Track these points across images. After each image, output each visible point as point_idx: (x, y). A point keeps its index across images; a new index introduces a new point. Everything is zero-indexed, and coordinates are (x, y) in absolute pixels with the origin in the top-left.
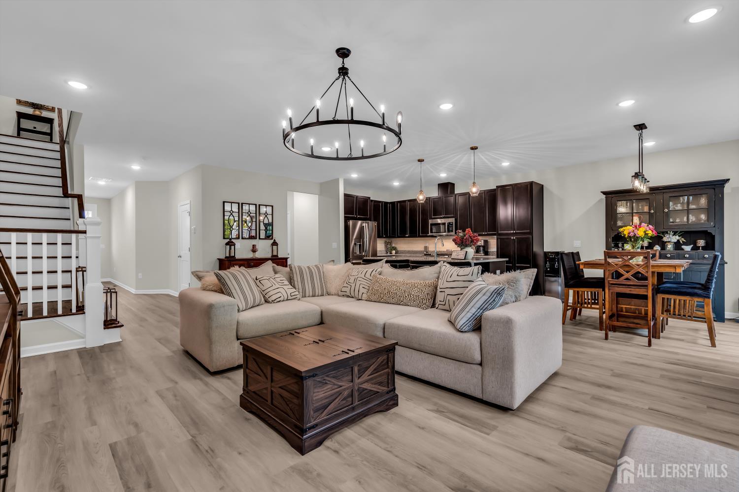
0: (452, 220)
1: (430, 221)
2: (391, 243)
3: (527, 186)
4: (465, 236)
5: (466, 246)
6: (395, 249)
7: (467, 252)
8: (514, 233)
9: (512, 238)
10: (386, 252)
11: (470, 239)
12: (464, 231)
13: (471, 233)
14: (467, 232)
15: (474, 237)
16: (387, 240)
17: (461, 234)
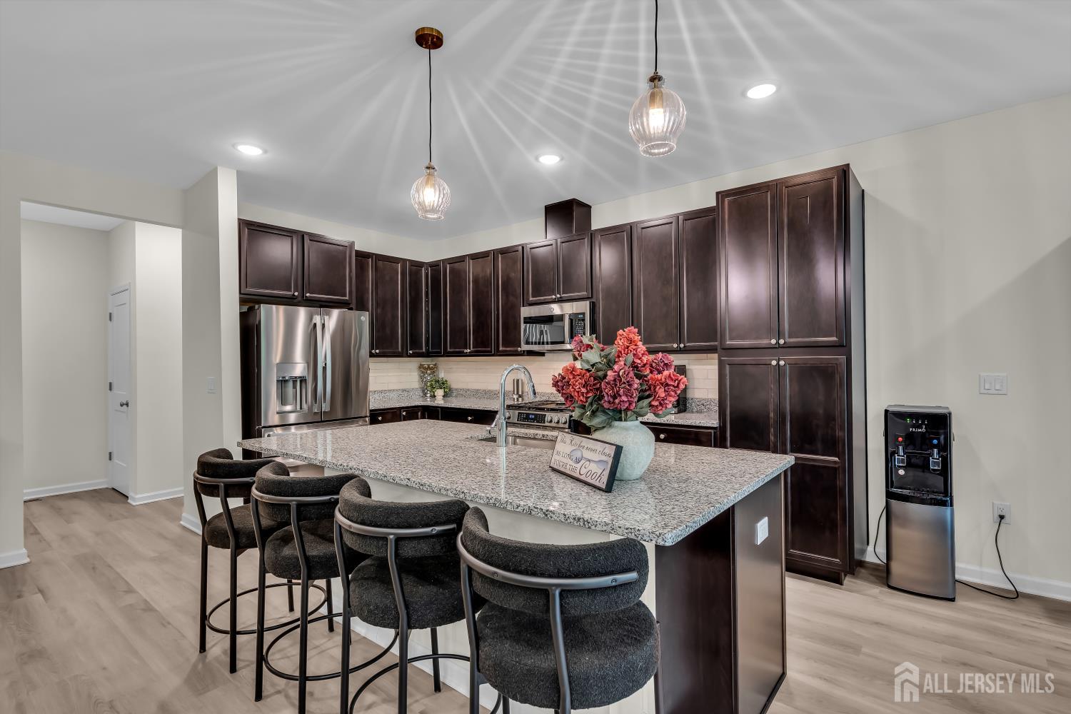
0: (584, 307)
1: (526, 312)
2: (434, 369)
3: (827, 180)
4: (610, 364)
5: (618, 414)
6: (442, 384)
7: (619, 450)
8: (780, 347)
9: (774, 363)
10: (423, 391)
11: (637, 383)
12: (609, 340)
13: (642, 348)
14: (620, 342)
15: (655, 369)
16: (426, 362)
17: (593, 356)
